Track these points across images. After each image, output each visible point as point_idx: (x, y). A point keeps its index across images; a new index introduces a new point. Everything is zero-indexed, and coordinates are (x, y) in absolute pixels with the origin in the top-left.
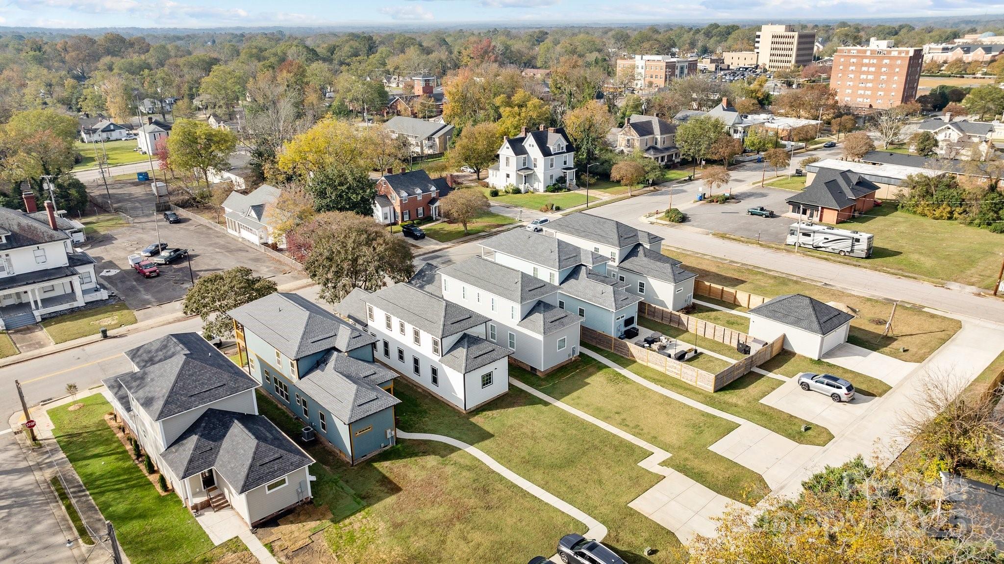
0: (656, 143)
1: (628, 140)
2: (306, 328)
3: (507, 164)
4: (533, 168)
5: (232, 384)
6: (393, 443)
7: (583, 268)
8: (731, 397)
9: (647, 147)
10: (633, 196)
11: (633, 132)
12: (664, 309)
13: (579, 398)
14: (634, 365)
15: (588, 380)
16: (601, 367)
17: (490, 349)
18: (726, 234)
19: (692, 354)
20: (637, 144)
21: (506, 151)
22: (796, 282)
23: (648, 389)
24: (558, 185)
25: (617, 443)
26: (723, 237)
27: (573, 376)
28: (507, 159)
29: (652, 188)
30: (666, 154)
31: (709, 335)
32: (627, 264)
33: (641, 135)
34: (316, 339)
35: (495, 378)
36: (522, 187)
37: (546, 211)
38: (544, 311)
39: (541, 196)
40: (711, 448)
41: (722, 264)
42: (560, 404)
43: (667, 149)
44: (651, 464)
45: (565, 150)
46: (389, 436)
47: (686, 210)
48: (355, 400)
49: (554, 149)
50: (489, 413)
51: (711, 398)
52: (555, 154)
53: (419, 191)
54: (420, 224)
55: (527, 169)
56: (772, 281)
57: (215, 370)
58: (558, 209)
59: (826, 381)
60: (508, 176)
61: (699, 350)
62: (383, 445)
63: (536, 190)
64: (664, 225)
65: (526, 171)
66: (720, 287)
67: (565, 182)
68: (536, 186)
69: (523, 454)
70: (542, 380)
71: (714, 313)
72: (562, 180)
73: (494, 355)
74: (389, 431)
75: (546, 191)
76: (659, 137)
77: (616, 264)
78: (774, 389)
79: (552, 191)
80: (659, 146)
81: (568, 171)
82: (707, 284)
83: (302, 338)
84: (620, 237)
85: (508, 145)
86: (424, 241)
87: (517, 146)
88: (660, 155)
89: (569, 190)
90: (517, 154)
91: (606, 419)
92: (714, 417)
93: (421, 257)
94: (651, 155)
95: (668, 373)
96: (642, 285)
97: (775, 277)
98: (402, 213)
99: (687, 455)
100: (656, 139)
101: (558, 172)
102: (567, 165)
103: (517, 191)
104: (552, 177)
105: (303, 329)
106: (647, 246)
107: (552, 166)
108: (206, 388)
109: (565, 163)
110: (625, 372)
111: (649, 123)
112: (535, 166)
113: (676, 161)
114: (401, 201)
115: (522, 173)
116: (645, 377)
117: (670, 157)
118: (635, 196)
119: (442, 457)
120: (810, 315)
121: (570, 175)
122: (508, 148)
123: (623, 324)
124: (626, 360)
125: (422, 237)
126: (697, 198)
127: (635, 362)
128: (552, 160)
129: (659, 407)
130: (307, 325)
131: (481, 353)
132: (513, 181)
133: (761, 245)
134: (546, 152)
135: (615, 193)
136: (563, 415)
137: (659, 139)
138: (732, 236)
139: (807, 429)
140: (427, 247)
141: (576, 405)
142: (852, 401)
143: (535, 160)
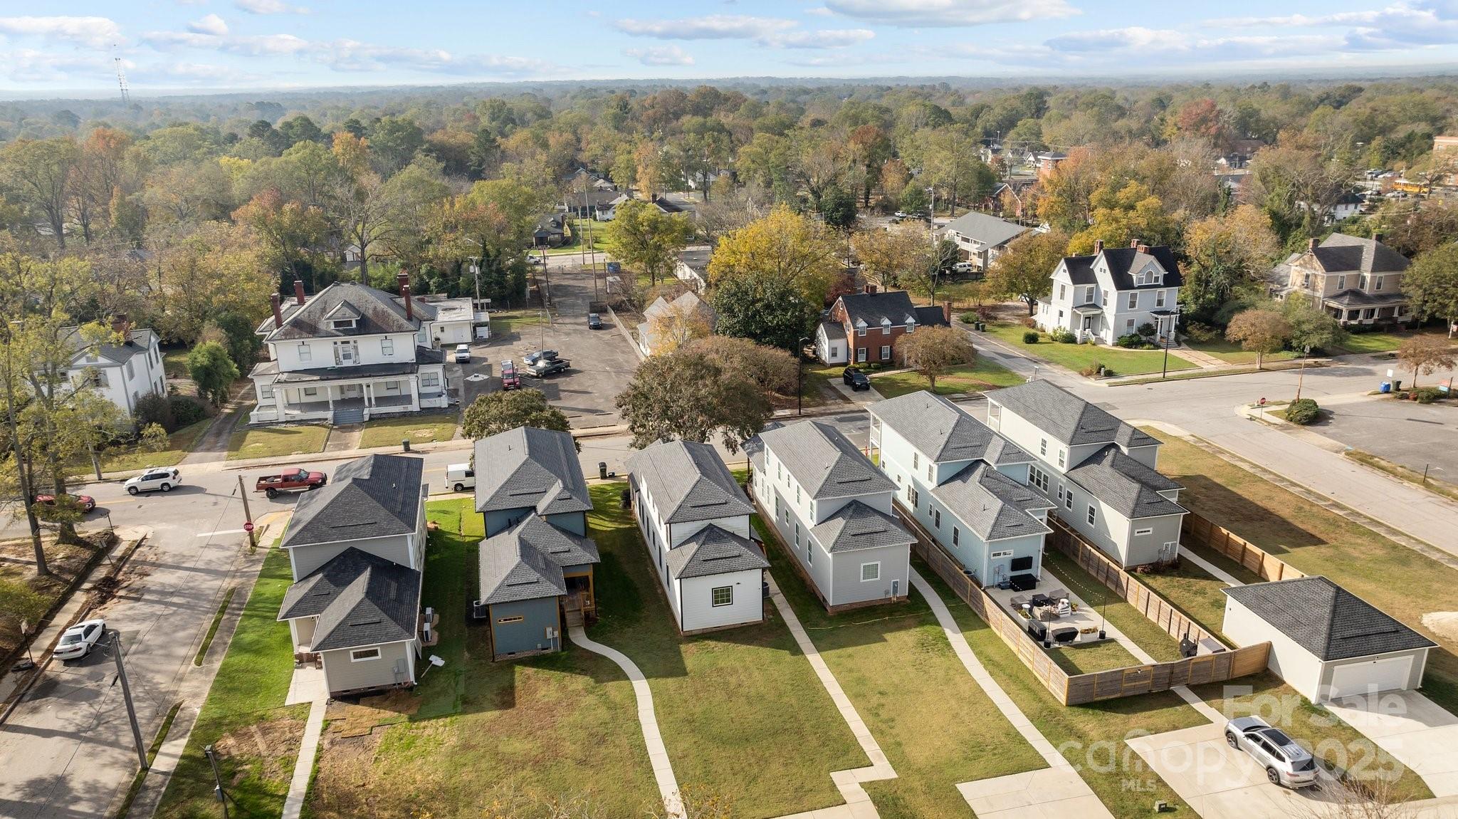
0: (1362, 286)
1: (1307, 276)
2: (512, 476)
3: (1062, 297)
4: (1101, 305)
5: (384, 525)
6: (555, 646)
7: (983, 465)
8: (1088, 722)
9: (1341, 291)
10: (1262, 370)
11: (1317, 263)
12: (1106, 561)
13: (850, 656)
14: (981, 633)
15: (888, 636)
16: (927, 618)
17: (736, 553)
18: (1372, 457)
19: (1095, 637)
20: (1321, 284)
21: (1061, 276)
22: (1432, 564)
23: (964, 671)
24: (1140, 337)
25: (834, 734)
26: (1364, 460)
27: (873, 624)
28: (1063, 288)
29: (1311, 361)
30: (1377, 306)
31: (1152, 616)
32: (1079, 475)
33: (1327, 270)
34: (518, 492)
35: (737, 594)
36: (1078, 334)
37: (1089, 374)
38: (851, 517)
39: (1107, 351)
40: (959, 786)
41: (1312, 505)
42: (816, 660)
43: (1382, 298)
44: (848, 782)
45: (1161, 282)
46: (549, 636)
47: (1335, 406)
49: (1140, 280)
50: (712, 643)
51: (1054, 713)
52: (1140, 287)
53: (886, 322)
54: (878, 369)
55: (1095, 306)
56: (1379, 552)
57: (375, 503)
58: (1109, 374)
59: (1265, 738)
60: (1061, 314)
61: (1112, 632)
62: (539, 646)
63: (1103, 341)
64: (1270, 424)
65: (1090, 311)
66: (1241, 541)
67: (1154, 332)
68: (1102, 334)
69: (698, 710)
71: (1203, 583)
72: (1148, 330)
73: (735, 563)
74: (549, 630)
75: (1114, 345)
76: (1368, 275)
77: (1064, 470)
78: (1175, 728)
79: (1125, 346)
80: (1366, 290)
81: (1160, 317)
83: (501, 488)
84: (1080, 427)
85: (1065, 267)
86: (865, 394)
87: (1080, 269)
88: (1363, 307)
89: (1157, 347)
90: (1076, 280)
91: (856, 697)
92: (1023, 741)
94: (1344, 306)
95: (1020, 656)
96: (1092, 511)
97: (1395, 547)
98: (856, 351)
99: (916, 784)
100: (1364, 278)
101: (1142, 315)
102: (1164, 307)
103: (1070, 339)
104: (1131, 323)
105: (509, 476)
106: (1125, 450)
107: (1133, 305)
108: (354, 522)
109: (1160, 303)
110: (957, 639)
111: (1358, 250)
112: (1105, 304)
113: (1401, 319)
114: (856, 333)
115: (1082, 313)
116: (979, 654)
117: (1387, 311)
118: (1268, 370)
119: (597, 682)
120: (1319, 619)
121: (1167, 326)
122: (1065, 271)
123: (1008, 566)
124: (970, 618)
125: (865, 388)
126: (1380, 388)
127: (988, 626)
128: (1134, 296)
129: (953, 702)
130: (516, 473)
131: (718, 556)
132: (1066, 324)
133: (1428, 486)
134: (1123, 282)
135: (1241, 362)
137: (1368, 280)
138: (1383, 463)
139: (1164, 809)
140: (861, 403)
141: (833, 666)
143: (1106, 293)
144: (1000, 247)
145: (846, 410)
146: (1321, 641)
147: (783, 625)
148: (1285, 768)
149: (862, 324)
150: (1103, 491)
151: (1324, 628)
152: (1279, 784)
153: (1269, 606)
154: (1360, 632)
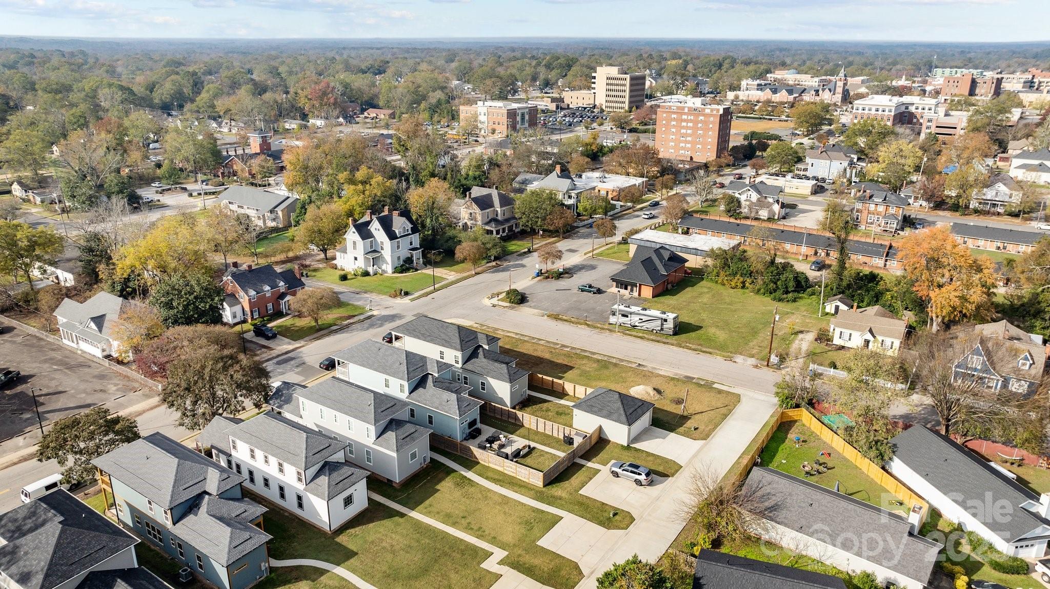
0: (497, 215)
1: (471, 214)
2: (176, 476)
3: (355, 248)
4: (380, 250)
5: (111, 545)
6: (267, 573)
7: (430, 376)
8: (558, 491)
9: (488, 220)
10: (477, 274)
11: (475, 206)
12: (503, 407)
13: (430, 505)
14: (478, 467)
15: (438, 487)
16: (449, 471)
17: (350, 473)
18: (558, 315)
19: (527, 449)
20: (479, 218)
21: (352, 235)
22: (616, 365)
23: (489, 490)
24: (406, 266)
25: (463, 547)
26: (556, 317)
27: (425, 484)
28: (354, 243)
29: (494, 264)
30: (506, 226)
31: (541, 429)
32: (469, 366)
33: (482, 210)
34: (187, 485)
35: (355, 498)
36: (371, 270)
37: (395, 296)
38: (396, 430)
39: (391, 278)
40: (539, 543)
41: (555, 349)
42: (414, 514)
43: (507, 220)
44: (490, 565)
45: (410, 232)
46: (263, 568)
47: (523, 289)
48: (230, 543)
49: (400, 233)
50: (352, 531)
51: (541, 493)
52: (401, 237)
53: (267, 288)
54: (270, 321)
55: (375, 251)
56: (595, 365)
57: (93, 534)
58: (407, 294)
59: (630, 469)
60: (356, 259)
61: (533, 444)
62: (258, 577)
63: (384, 272)
64: (504, 307)
65: (374, 253)
66: (550, 379)
67: (412, 262)
68: (384, 267)
69: (384, 568)
70: (399, 490)
71: (546, 405)
72: (409, 260)
73: (353, 479)
74: (263, 564)
75: (394, 273)
76: (499, 210)
77: (460, 365)
78: (591, 479)
79: (400, 273)
80: (499, 218)
81: (414, 252)
82: (540, 376)
83: (174, 487)
84: (461, 341)
85: (354, 230)
86: (277, 341)
87: (363, 231)
88: (501, 228)
89: (417, 270)
90: (363, 238)
91: (454, 524)
92: (543, 512)
93: (275, 361)
94: (492, 227)
95: (506, 472)
96: (483, 384)
97: (598, 361)
98: (252, 312)
99: (519, 552)
100: (497, 211)
101: (404, 253)
102: (414, 246)
103: (366, 274)
104: (399, 258)
105: (174, 478)
106: (486, 347)
107: (398, 247)
108: (86, 553)
109: (411, 244)
110: (470, 475)
111: (489, 196)
112: (382, 249)
113: (517, 230)
114: (250, 300)
115: (370, 256)
116: (487, 478)
117: (510, 228)
118: (479, 274)
119: (313, 581)
120: (618, 409)
121: (417, 255)
122: (354, 232)
123: (467, 427)
124: (470, 462)
125: (274, 336)
126: (534, 275)
127: (478, 463)
128: (398, 242)
129: (498, 507)
130: (177, 473)
131: (341, 478)
132: (361, 264)
133: (588, 325)
134: (392, 236)
135: (463, 271)
136: (418, 525)
137: (499, 212)
138: (564, 317)
139: (615, 515)
140: (279, 348)
141: (428, 514)
142: (651, 483)
143: (382, 243)
144: (271, 211)
145: (274, 355)
146: (623, 418)
147: (380, 504)
148: (642, 478)
149: (252, 293)
150: (488, 372)
151: (622, 412)
152: (641, 485)
153: (596, 409)
154: (633, 409)
